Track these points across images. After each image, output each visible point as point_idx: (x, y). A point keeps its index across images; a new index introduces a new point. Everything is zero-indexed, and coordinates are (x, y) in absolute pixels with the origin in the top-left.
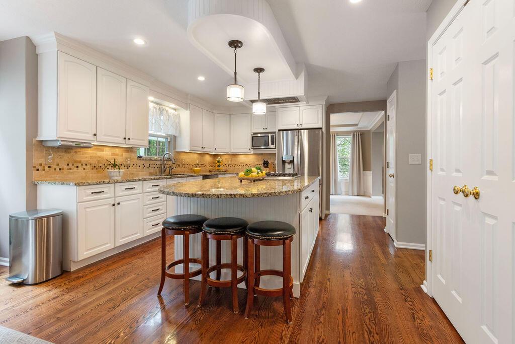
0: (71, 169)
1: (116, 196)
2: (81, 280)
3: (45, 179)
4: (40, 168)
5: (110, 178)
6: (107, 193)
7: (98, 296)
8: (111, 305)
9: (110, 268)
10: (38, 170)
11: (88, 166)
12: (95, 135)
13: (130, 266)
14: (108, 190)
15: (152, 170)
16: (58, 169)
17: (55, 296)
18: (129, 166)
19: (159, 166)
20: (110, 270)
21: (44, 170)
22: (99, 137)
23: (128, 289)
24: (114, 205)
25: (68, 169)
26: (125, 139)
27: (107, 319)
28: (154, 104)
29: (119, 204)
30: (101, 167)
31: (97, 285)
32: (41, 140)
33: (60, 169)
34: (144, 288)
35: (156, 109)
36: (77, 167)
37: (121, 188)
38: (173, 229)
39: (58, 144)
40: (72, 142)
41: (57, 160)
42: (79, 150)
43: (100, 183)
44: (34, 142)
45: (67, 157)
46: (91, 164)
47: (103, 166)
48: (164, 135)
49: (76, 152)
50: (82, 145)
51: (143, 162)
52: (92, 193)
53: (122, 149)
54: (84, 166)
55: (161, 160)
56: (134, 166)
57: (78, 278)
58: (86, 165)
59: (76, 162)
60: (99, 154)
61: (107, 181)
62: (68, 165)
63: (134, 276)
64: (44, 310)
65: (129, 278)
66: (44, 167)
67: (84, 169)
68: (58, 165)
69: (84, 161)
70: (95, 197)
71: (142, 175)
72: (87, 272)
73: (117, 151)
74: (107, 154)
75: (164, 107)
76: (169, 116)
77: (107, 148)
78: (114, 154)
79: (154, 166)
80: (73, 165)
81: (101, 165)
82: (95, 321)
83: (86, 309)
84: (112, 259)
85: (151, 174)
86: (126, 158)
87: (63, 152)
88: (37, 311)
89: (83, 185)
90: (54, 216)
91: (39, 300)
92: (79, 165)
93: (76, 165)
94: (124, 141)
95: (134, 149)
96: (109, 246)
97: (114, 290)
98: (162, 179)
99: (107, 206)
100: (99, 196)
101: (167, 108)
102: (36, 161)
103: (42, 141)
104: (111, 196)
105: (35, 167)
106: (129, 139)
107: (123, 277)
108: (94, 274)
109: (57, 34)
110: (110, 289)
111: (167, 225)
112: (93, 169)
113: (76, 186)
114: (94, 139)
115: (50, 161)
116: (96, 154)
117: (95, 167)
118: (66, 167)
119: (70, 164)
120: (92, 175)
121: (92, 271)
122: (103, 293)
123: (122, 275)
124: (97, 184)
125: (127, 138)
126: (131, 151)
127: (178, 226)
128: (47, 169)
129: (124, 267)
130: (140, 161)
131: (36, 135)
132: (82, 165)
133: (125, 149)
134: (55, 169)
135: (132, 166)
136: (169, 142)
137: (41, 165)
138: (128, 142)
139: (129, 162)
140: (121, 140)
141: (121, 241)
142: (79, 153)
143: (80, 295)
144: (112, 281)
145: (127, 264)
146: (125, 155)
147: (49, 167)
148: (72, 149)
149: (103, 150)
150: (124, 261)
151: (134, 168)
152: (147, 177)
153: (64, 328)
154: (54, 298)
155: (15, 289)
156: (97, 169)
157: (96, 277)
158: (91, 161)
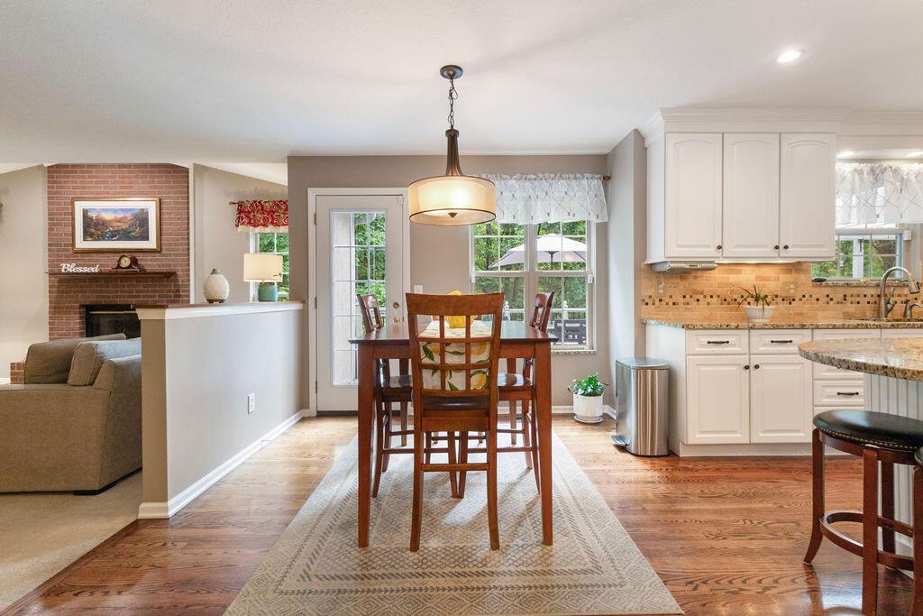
0: (688, 304)
1: (753, 351)
2: (690, 474)
3: (656, 316)
4: (650, 301)
5: (749, 319)
6: (735, 345)
7: (702, 508)
8: (714, 530)
9: (737, 475)
10: (647, 304)
11: (715, 299)
12: (720, 247)
13: (771, 486)
14: (738, 340)
15: (850, 308)
16: (671, 304)
17: (650, 480)
18: (794, 300)
19: (872, 300)
20: (734, 478)
21: (654, 304)
22: (727, 251)
23: (751, 521)
24: (747, 367)
25: (684, 304)
26: (777, 247)
27: (700, 547)
28: (855, 165)
29: (757, 367)
30: (735, 300)
31: (706, 491)
32: (650, 262)
33: (674, 304)
34: (781, 534)
35: (860, 172)
36: (698, 300)
37: (761, 341)
38: (837, 437)
39: (667, 267)
40: (685, 262)
41: (671, 291)
42: (700, 274)
43: (721, 328)
44: (643, 264)
45: (683, 285)
46: (718, 296)
47: (739, 300)
48: (893, 226)
49: (695, 278)
50: (699, 266)
51: (828, 291)
52: (709, 342)
53: (776, 268)
54: (709, 299)
55: (878, 285)
56: (804, 299)
57: (686, 469)
58: (712, 297)
59: (696, 292)
60: (733, 278)
61: (733, 325)
62: (684, 297)
63: (771, 505)
64: (632, 490)
65: (761, 505)
66: (654, 300)
67: (708, 304)
68: (671, 297)
69: (707, 291)
70: (714, 349)
71: (824, 318)
72: (700, 466)
73: (767, 272)
74: (747, 278)
75: (885, 164)
76: (902, 180)
77: (746, 268)
78: (759, 278)
79: (858, 299)
80: (691, 297)
81: (735, 297)
82: (683, 539)
83: (679, 516)
84: (746, 462)
85: (848, 316)
86: (787, 283)
87: (677, 278)
88: (627, 487)
89: (694, 328)
90: (659, 369)
91: (632, 476)
92: (701, 297)
93: (696, 297)
94: (775, 253)
95: (805, 265)
96: (739, 437)
97: (727, 512)
98: (867, 327)
99: (735, 368)
100: (721, 349)
101: (895, 164)
102: (646, 293)
103: (652, 264)
104: (743, 352)
105: (643, 300)
106: (786, 247)
107: (752, 497)
108: (708, 474)
109: (664, 111)
110: (723, 506)
111: (822, 424)
112: (722, 304)
113: (684, 330)
114: (718, 255)
115: (661, 291)
116: (728, 278)
117: (725, 300)
118: (681, 300)
119: (688, 297)
120: (721, 314)
121: (707, 467)
122: (709, 507)
123: (751, 494)
124: (717, 329)
125: (781, 247)
126: (796, 270)
127: (848, 432)
128: (657, 302)
129: (760, 484)
130: (817, 290)
131: (645, 257)
132: (705, 297)
133: (784, 267)
134: (667, 304)
135: (801, 300)
136: (908, 241)
137: (650, 297)
138: (783, 252)
139: (792, 291)
140: (770, 251)
141: (762, 437)
142: (700, 279)
143: (679, 493)
144: (731, 495)
145: (769, 480)
146: (784, 277)
147: (660, 300)
148: (689, 273)
149: (739, 272)
150: (764, 474)
151: (804, 303)
152: (839, 322)
153: (644, 525)
154: (649, 482)
155: (618, 452)
156: (729, 304)
157: (710, 480)
158: (719, 291)
